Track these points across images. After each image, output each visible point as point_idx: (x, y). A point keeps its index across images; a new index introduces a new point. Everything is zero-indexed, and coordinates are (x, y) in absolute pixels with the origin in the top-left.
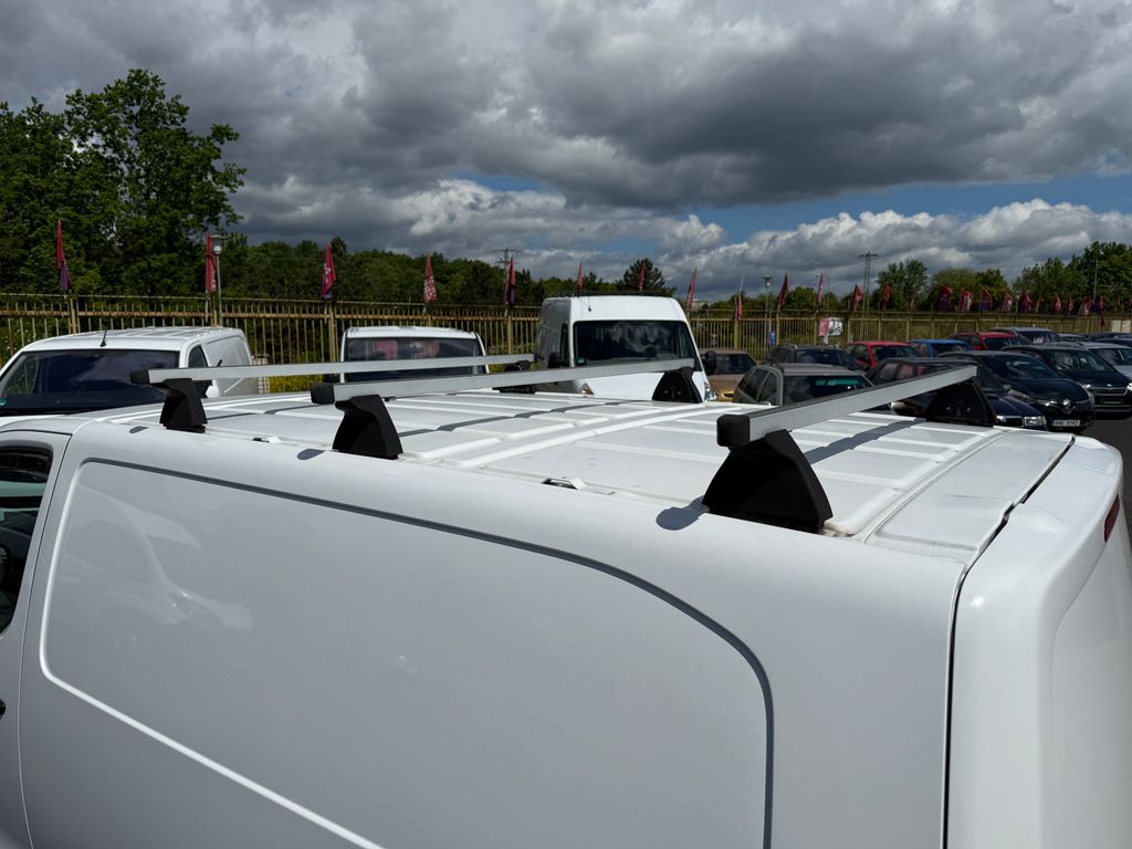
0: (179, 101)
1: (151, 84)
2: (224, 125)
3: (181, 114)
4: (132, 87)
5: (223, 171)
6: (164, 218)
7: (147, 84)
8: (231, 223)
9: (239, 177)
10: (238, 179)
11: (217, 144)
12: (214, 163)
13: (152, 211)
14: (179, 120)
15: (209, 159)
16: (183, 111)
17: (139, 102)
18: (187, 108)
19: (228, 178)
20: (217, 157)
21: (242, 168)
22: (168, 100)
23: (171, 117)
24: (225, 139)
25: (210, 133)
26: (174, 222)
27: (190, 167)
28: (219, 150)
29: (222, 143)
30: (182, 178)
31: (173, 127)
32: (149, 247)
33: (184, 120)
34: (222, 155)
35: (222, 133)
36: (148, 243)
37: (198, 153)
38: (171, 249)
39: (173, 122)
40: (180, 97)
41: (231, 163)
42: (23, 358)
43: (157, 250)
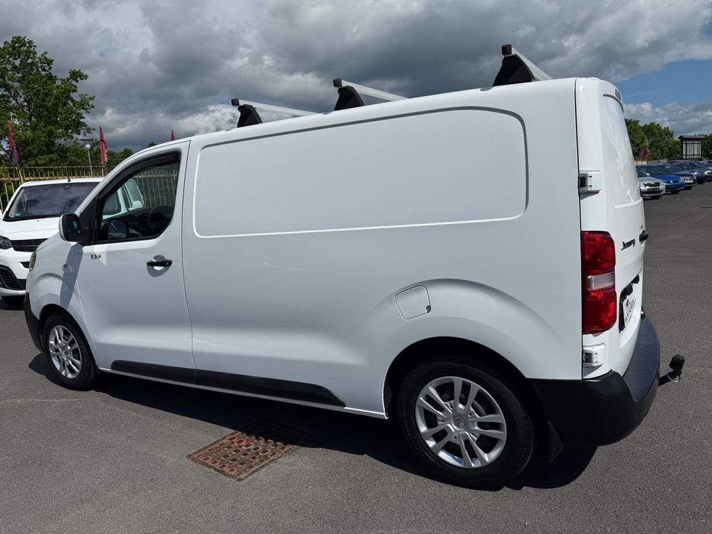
0: (47, 56)
1: (27, 45)
2: (77, 70)
3: (49, 65)
4: (14, 48)
5: (79, 100)
6: (43, 132)
7: (25, 46)
8: (87, 134)
9: (91, 103)
10: (90, 104)
11: (74, 83)
12: (72, 95)
13: (34, 128)
14: (47, 68)
15: (70, 92)
16: (50, 62)
17: (19, 57)
18: (53, 61)
19: (84, 104)
20: (75, 91)
21: (91, 96)
22: (38, 55)
23: (42, 66)
24: (79, 79)
25: (68, 76)
26: (51, 134)
27: (57, 98)
28: (75, 86)
29: (77, 82)
30: (53, 105)
31: (43, 73)
32: (36, 151)
33: (50, 68)
34: (77, 89)
35: (76, 75)
36: (35, 149)
37: (62, 89)
38: (49, 152)
39: (44, 70)
40: (47, 53)
41: (84, 93)
42: (23, 190)
43: (41, 152)
